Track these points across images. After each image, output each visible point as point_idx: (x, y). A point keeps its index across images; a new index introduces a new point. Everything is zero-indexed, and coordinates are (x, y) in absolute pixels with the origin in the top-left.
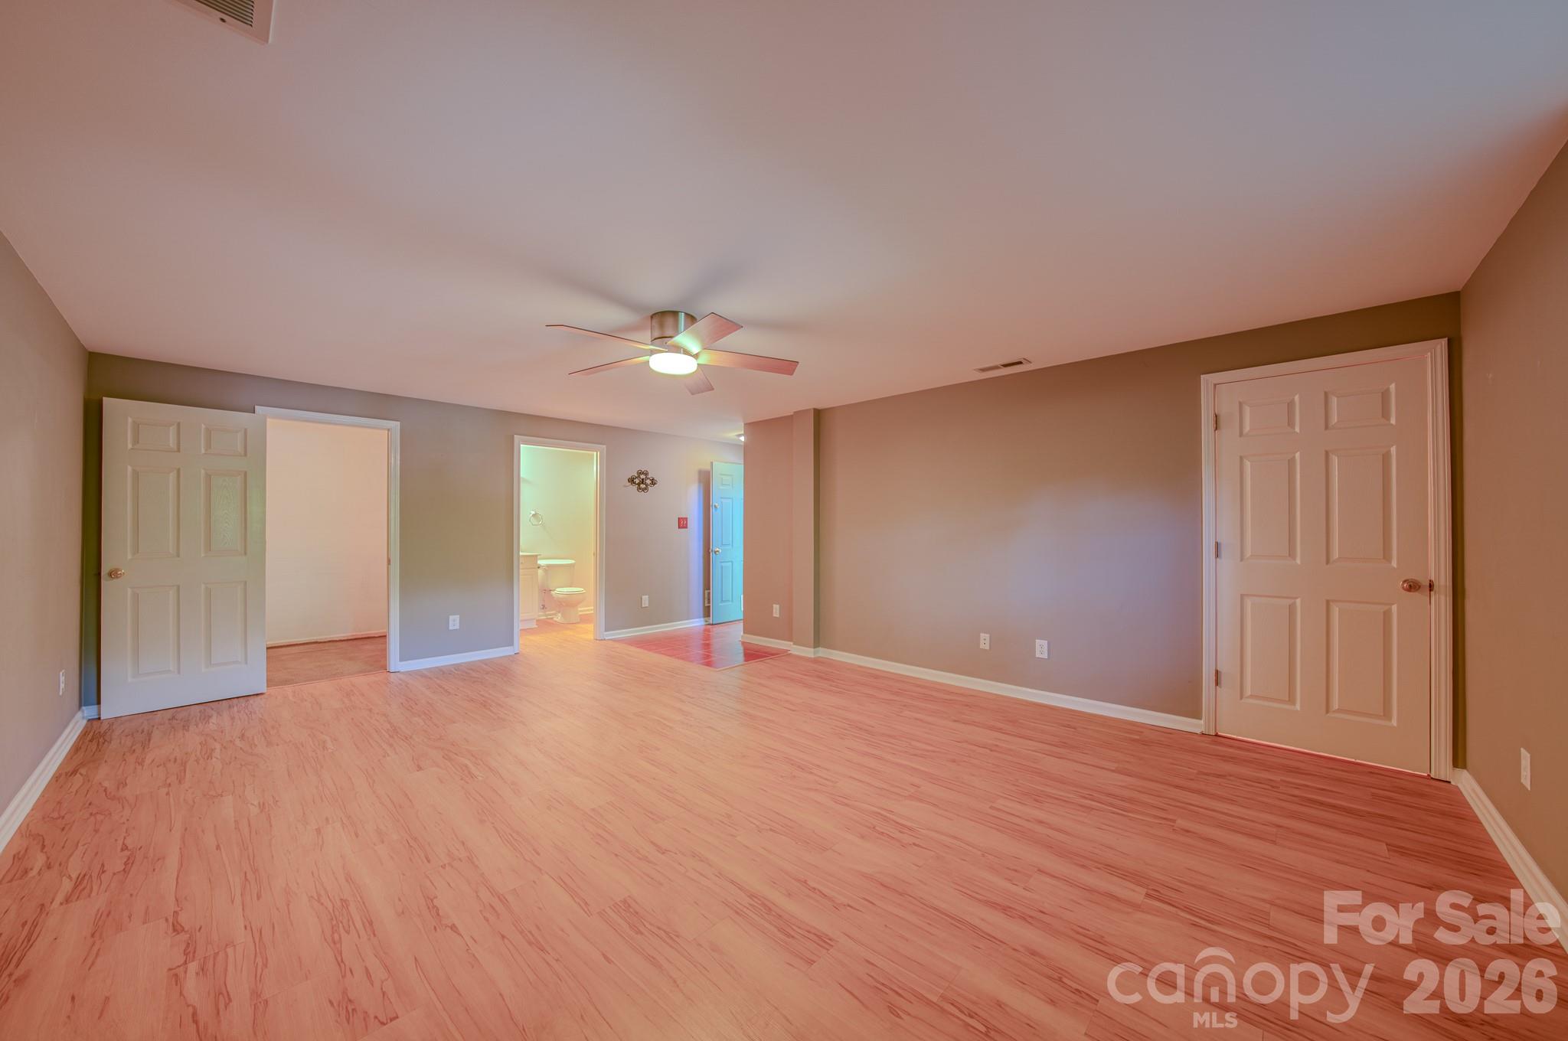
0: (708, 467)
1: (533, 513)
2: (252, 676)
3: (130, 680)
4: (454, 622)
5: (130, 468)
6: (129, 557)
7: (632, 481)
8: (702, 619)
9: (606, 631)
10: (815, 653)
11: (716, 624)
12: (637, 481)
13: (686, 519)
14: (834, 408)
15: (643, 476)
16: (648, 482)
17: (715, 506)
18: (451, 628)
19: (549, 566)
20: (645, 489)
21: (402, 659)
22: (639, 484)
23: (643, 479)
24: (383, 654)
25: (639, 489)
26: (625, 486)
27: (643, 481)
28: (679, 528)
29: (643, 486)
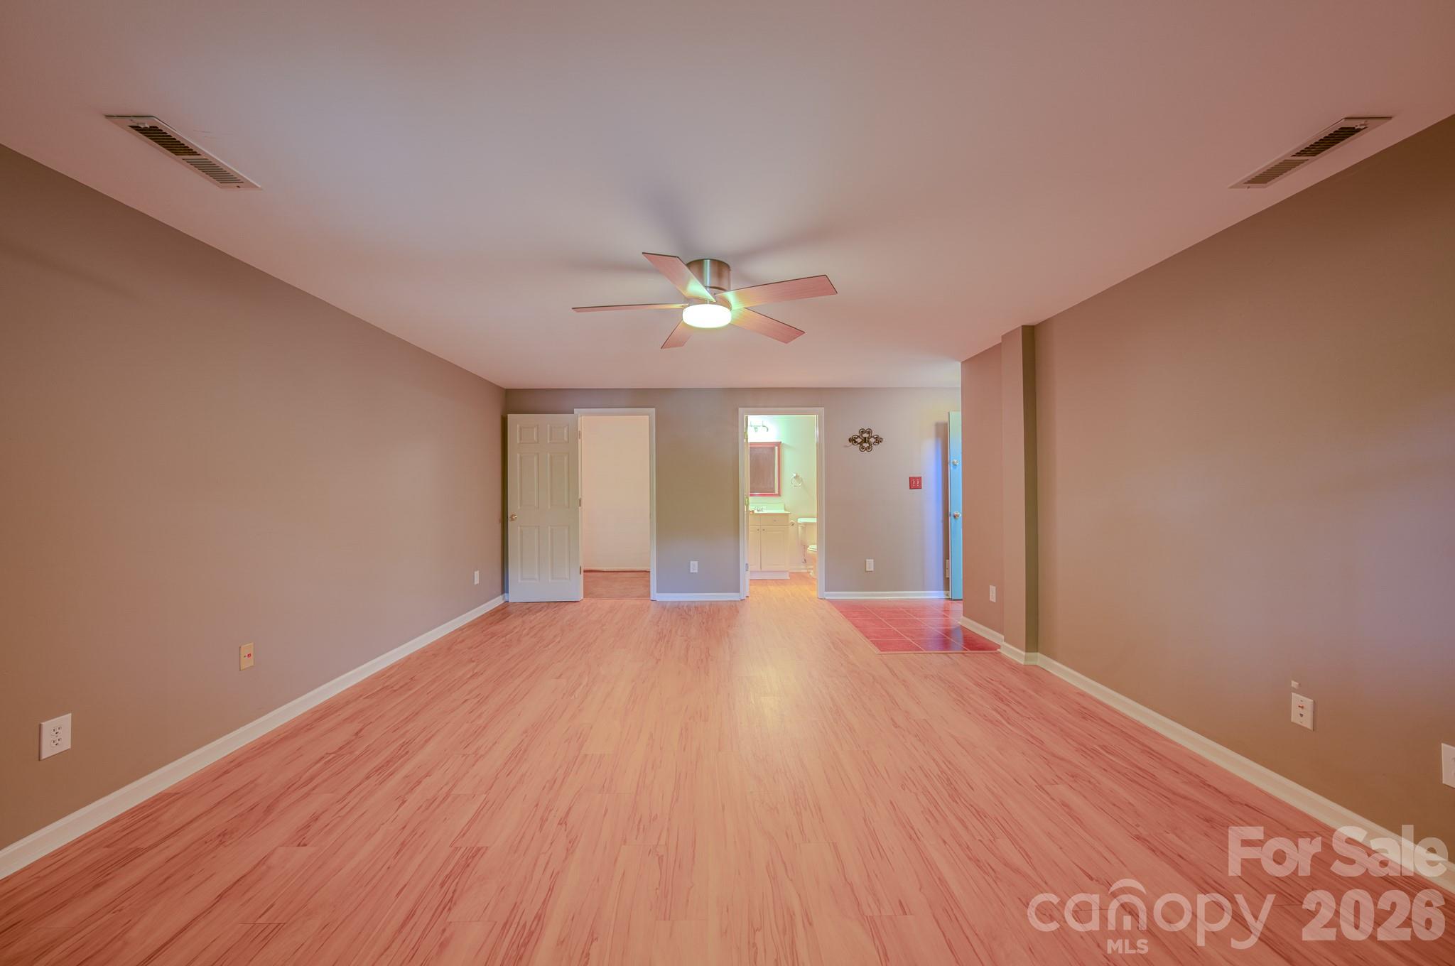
0: (945, 419)
1: (795, 475)
2: (574, 588)
3: (519, 581)
4: (694, 567)
5: (518, 455)
6: (519, 507)
7: (853, 440)
8: (943, 592)
9: (826, 591)
10: (1026, 658)
11: (955, 600)
12: (859, 440)
13: (920, 478)
14: (1049, 319)
15: (866, 435)
16: (872, 440)
17: (953, 463)
18: (691, 571)
19: (806, 524)
20: (869, 448)
21: (658, 591)
22: (861, 443)
23: (865, 438)
24: (648, 586)
25: (862, 448)
26: (846, 446)
27: (865, 440)
28: (910, 488)
29: (866, 445)
